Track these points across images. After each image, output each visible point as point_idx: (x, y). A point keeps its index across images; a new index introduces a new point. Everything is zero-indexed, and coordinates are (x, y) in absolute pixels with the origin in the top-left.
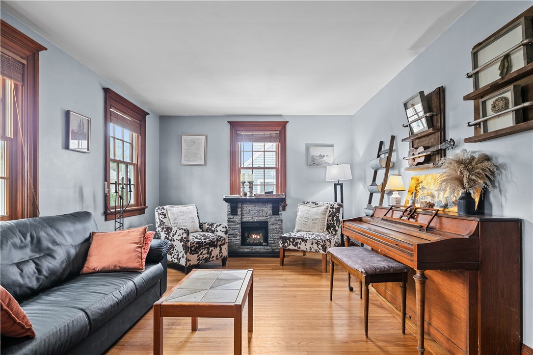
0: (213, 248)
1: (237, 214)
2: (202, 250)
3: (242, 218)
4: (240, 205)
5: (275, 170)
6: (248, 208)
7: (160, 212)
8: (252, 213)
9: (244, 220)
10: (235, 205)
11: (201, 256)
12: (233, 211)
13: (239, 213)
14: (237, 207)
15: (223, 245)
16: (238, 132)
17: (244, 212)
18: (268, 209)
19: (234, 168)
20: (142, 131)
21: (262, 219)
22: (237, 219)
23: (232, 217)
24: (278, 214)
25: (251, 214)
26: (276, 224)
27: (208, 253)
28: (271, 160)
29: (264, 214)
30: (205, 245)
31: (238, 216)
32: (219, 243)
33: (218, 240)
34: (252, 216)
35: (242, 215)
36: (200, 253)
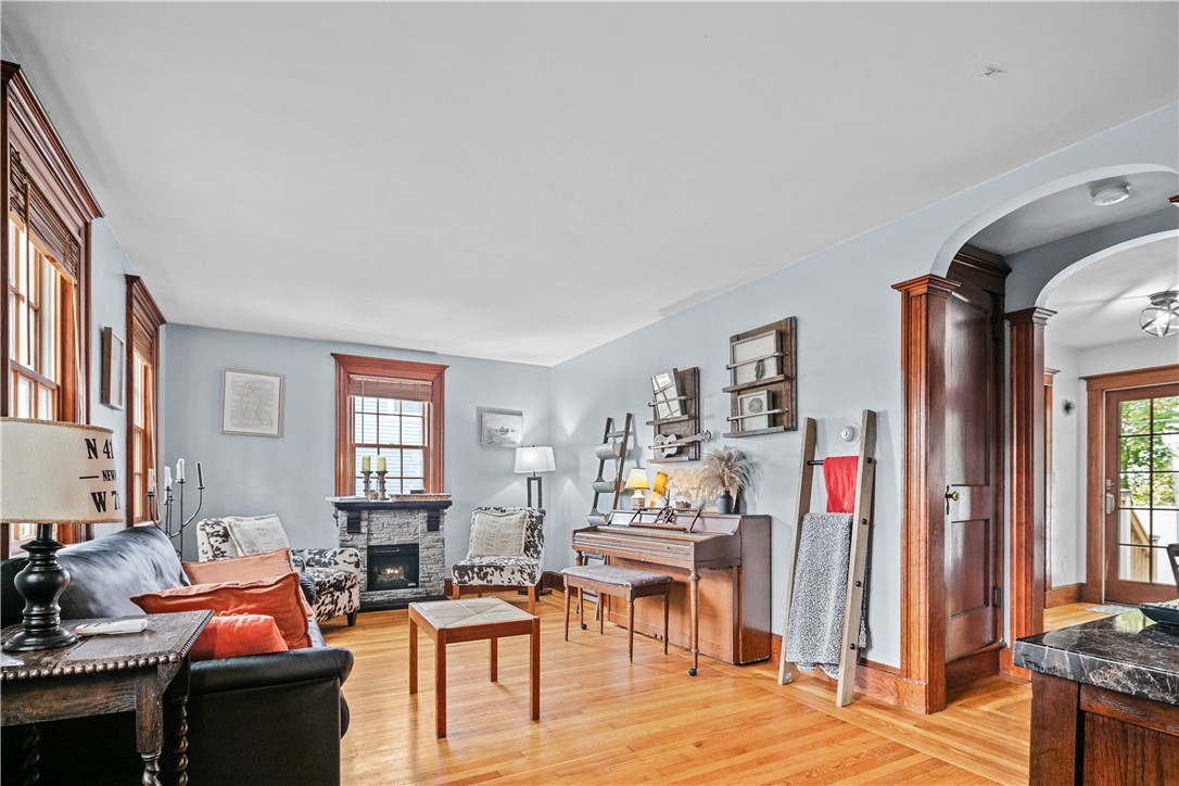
0: (339, 593)
1: (359, 533)
2: (323, 598)
3: (369, 540)
4: (365, 515)
5: (420, 451)
6: (381, 520)
7: (209, 529)
8: (389, 530)
9: (373, 543)
10: (355, 516)
11: (322, 608)
12: (353, 526)
13: (364, 530)
14: (359, 519)
15: (352, 587)
16: (351, 376)
17: (373, 528)
18: (419, 520)
19: (344, 443)
21: (408, 539)
22: (360, 540)
23: (349, 538)
24: (437, 529)
25: (386, 531)
26: (433, 547)
27: (332, 603)
28: (414, 432)
29: (412, 530)
30: (329, 587)
31: (361, 536)
32: (349, 583)
33: (346, 579)
34: (388, 536)
35: (369, 533)
36: (321, 601)
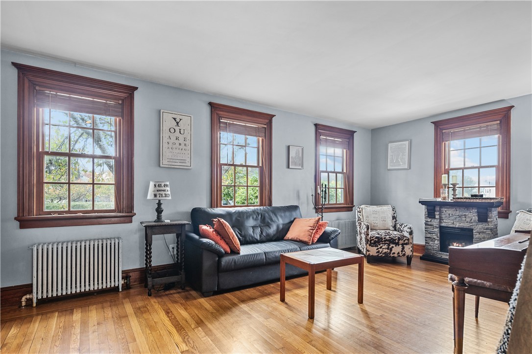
0: (394, 245)
1: (434, 218)
2: (381, 245)
3: (440, 222)
4: (437, 208)
5: (494, 168)
6: (447, 212)
7: (359, 210)
8: (452, 218)
9: (443, 224)
10: (432, 208)
11: (381, 250)
12: (431, 214)
13: (437, 217)
14: (434, 211)
15: (407, 244)
16: (444, 131)
17: (443, 216)
18: (473, 215)
20: (350, 146)
21: (466, 225)
22: (435, 222)
23: (429, 220)
24: (486, 221)
25: (451, 219)
26: (483, 232)
27: (388, 249)
28: (492, 156)
29: (468, 220)
30: (385, 241)
31: (435, 220)
32: (401, 242)
33: (399, 239)
34: (452, 221)
35: (441, 219)
36: (379, 247)
